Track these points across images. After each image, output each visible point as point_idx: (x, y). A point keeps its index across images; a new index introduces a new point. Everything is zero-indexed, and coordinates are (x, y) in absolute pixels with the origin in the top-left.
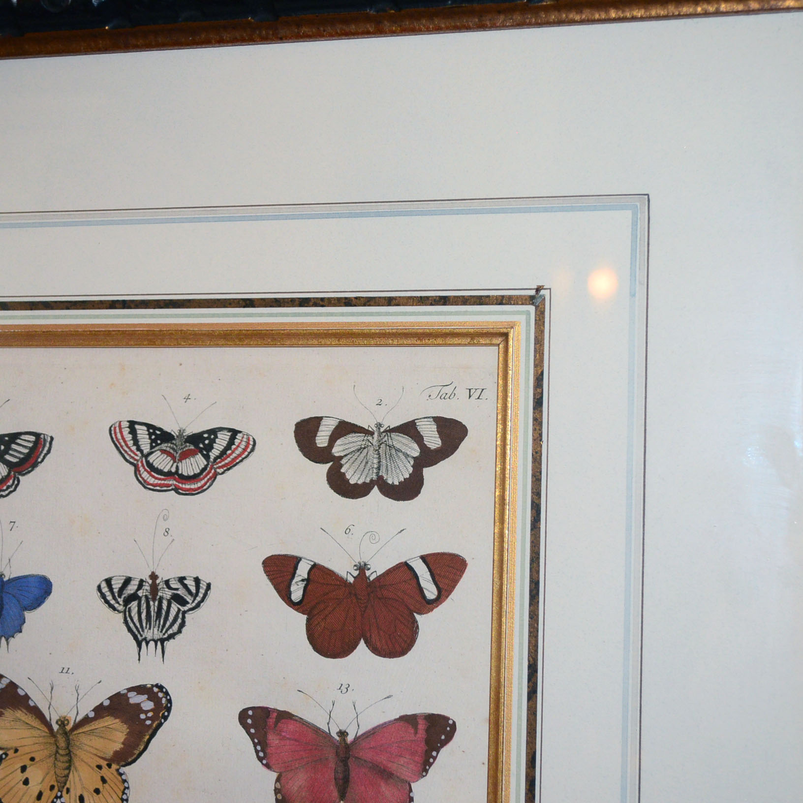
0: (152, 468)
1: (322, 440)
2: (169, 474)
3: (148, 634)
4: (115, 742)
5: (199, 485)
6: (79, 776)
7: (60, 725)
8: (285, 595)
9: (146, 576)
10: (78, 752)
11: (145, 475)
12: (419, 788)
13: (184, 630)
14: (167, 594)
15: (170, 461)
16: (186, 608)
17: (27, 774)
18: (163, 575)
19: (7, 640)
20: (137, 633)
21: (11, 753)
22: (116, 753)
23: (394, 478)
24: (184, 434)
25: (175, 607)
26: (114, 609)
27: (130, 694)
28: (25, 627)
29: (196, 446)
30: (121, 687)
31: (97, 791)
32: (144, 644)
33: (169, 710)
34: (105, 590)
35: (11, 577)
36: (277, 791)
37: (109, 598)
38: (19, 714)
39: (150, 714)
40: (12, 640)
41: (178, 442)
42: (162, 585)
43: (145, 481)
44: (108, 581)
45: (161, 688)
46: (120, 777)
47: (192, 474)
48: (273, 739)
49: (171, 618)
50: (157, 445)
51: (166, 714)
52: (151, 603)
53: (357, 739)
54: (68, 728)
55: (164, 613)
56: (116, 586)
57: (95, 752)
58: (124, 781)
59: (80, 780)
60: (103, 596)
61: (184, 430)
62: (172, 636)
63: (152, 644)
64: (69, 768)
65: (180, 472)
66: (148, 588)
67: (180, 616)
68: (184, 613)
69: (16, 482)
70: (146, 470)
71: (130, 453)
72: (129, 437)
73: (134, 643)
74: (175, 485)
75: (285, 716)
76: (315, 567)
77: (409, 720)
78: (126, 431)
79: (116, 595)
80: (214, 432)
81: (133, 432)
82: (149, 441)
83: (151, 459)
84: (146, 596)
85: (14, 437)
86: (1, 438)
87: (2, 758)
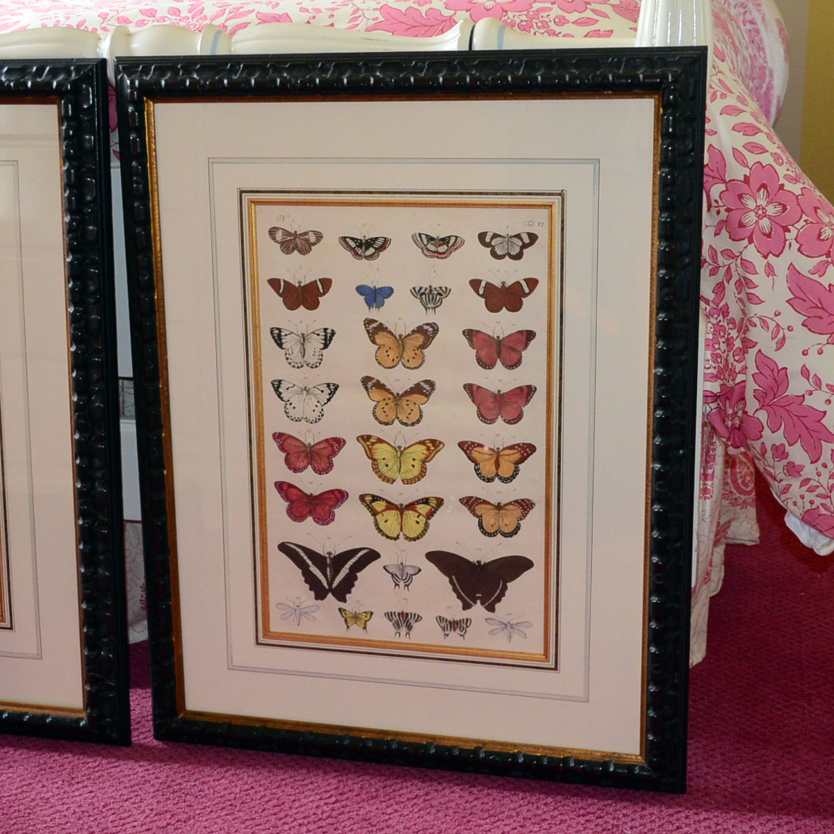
0: (428, 250)
1: (488, 240)
2: (434, 252)
3: (429, 306)
4: (419, 342)
5: (445, 255)
6: (407, 353)
7: (399, 337)
8: (477, 293)
9: (428, 286)
10: (407, 345)
11: (426, 252)
12: (524, 353)
14: (435, 292)
15: (434, 247)
16: (442, 297)
17: (388, 353)
18: (433, 286)
19: (378, 309)
20: (425, 305)
21: (382, 346)
22: (420, 345)
23: (513, 253)
24: (439, 238)
25: (438, 297)
26: (416, 297)
27: (424, 326)
28: (385, 304)
29: (444, 242)
30: (421, 324)
31: (414, 358)
32: (428, 309)
33: (438, 330)
34: (413, 291)
36: (476, 356)
37: (415, 294)
38: (385, 333)
39: (431, 332)
41: (437, 240)
42: (433, 290)
43: (426, 254)
44: (414, 288)
45: (435, 324)
46: (422, 353)
47: (442, 252)
48: (475, 339)
49: (437, 300)
50: (430, 242)
51: (437, 332)
52: (430, 295)
53: (503, 338)
54: (403, 338)
55: (434, 299)
56: (417, 290)
57: (412, 345)
60: (412, 293)
61: (439, 236)
62: (438, 307)
63: (431, 309)
64: (403, 351)
65: (438, 251)
66: (429, 290)
67: (440, 300)
68: (442, 299)
69: (378, 255)
70: (426, 250)
71: (420, 244)
72: (419, 239)
74: (437, 256)
75: (478, 332)
76: (487, 283)
77: (521, 332)
78: (418, 237)
79: (417, 293)
80: (449, 237)
81: (420, 237)
82: (426, 240)
83: (428, 246)
84: (428, 293)
85: (376, 239)
86: (371, 239)
87: (378, 348)
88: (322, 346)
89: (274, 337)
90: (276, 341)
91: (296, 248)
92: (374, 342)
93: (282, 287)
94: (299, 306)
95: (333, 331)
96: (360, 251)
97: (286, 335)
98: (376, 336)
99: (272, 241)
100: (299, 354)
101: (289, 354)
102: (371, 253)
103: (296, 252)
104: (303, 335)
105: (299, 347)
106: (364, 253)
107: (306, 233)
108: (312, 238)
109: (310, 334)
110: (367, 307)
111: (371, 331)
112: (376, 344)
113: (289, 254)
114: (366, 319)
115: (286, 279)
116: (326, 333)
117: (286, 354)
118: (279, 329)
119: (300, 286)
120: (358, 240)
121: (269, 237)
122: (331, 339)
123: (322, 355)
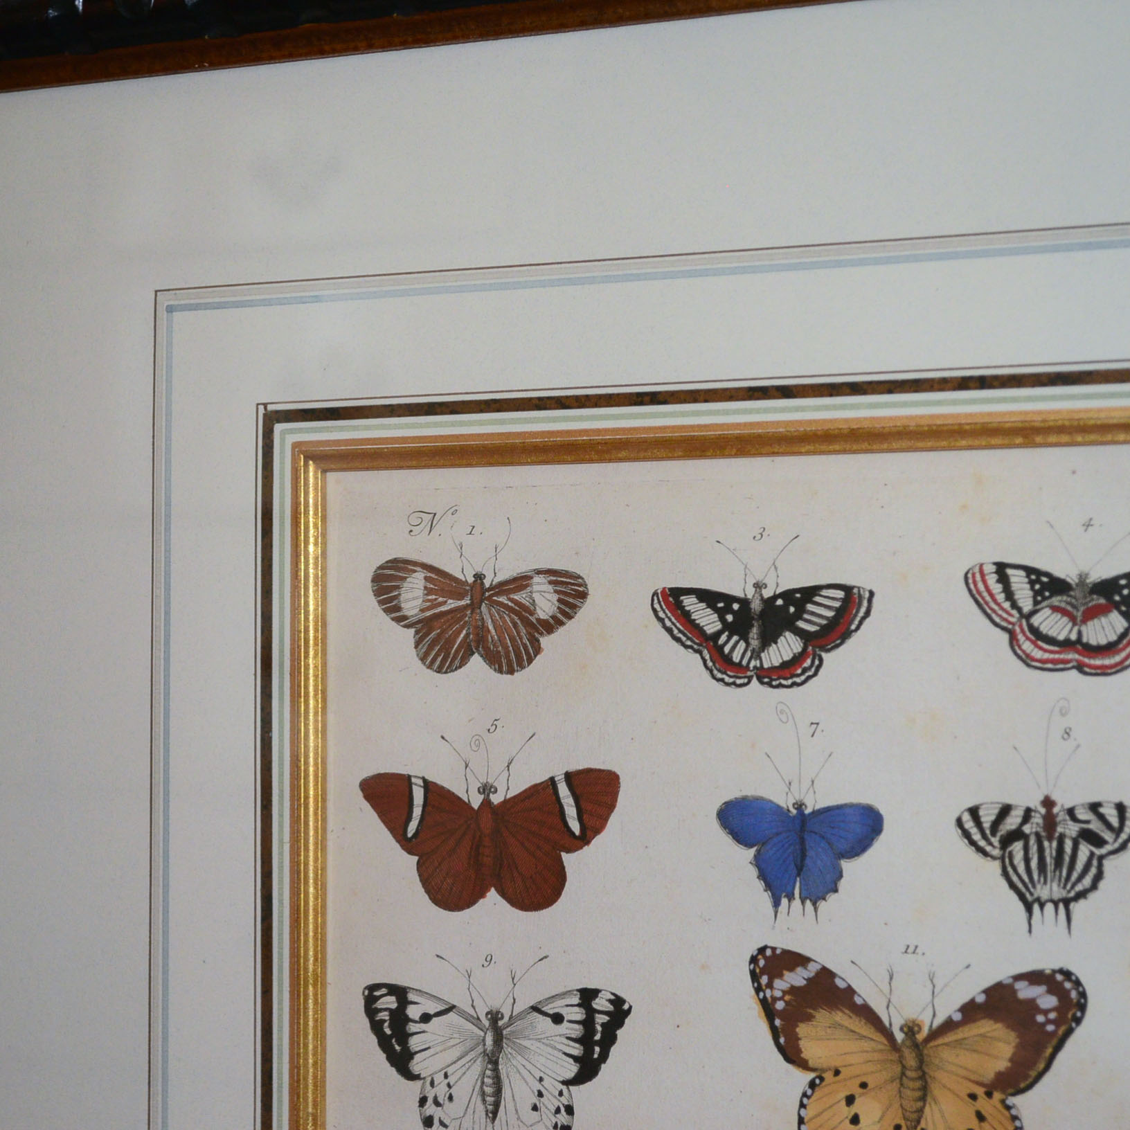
0: (1037, 635)
2: (1067, 644)
3: (1043, 892)
4: (996, 1057)
5: (1118, 658)
6: (941, 1111)
7: (906, 1034)
9: (1035, 802)
10: (939, 1075)
11: (1027, 646)
13: (1102, 885)
14: (1072, 829)
15: (1067, 624)
16: (1103, 851)
17: (855, 1109)
18: (1063, 800)
19: (814, 904)
20: (1023, 890)
21: (828, 1076)
22: (999, 1075)
24: (1088, 581)
25: (1084, 850)
26: (985, 853)
27: (1020, 985)
28: (842, 884)
29: (1109, 598)
30: (1002, 973)
32: (1036, 907)
33: (1083, 1007)
34: (969, 824)
35: (817, 807)
37: (977, 836)
38: (840, 1017)
39: (1052, 1016)
40: (822, 905)
41: (1077, 593)
42: (1062, 816)
43: (1028, 656)
44: (974, 812)
45: (1067, 974)
46: (1006, 1113)
47: (1103, 642)
49: (1079, 866)
50: (1045, 599)
51: (1079, 1014)
52: (1046, 844)
54: (920, 1037)
55: (1067, 859)
56: (987, 818)
57: (964, 1073)
58: (1015, 1118)
59: (943, 1116)
60: (966, 835)
61: (1087, 575)
62: (1082, 895)
63: (1049, 907)
64: (923, 1099)
65: (1085, 640)
66: (1040, 821)
67: (1095, 862)
68: (1101, 858)
69: (817, 662)
70: (1028, 638)
71: (1000, 612)
72: (997, 588)
73: (1020, 906)
74: (1077, 661)
78: (992, 580)
79: (988, 832)
81: (1003, 579)
82: (1031, 593)
83: (1036, 621)
84: (1037, 835)
85: (810, 593)
86: (787, 595)
87: (812, 1085)
88: (571, 1069)
89: (376, 1027)
90: (384, 1043)
91: (479, 643)
92: (791, 1054)
93: (417, 812)
94: (482, 895)
95: (618, 1001)
96: (738, 651)
97: (426, 1018)
98: (802, 1030)
99: (385, 619)
100: (477, 1099)
101: (437, 1103)
102: (787, 656)
103: (476, 661)
104: (494, 1017)
105: (477, 1068)
106: (756, 655)
107: (521, 582)
108: (545, 602)
109: (521, 1016)
110: (766, 898)
111: (780, 1005)
112: (803, 1065)
113: (451, 669)
114: (762, 950)
115: (430, 778)
116: (591, 1012)
117: (423, 1101)
118: (400, 992)
119: (486, 803)
120: (729, 599)
121: (372, 601)
122: (609, 1039)
123: (570, 1110)
